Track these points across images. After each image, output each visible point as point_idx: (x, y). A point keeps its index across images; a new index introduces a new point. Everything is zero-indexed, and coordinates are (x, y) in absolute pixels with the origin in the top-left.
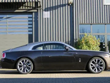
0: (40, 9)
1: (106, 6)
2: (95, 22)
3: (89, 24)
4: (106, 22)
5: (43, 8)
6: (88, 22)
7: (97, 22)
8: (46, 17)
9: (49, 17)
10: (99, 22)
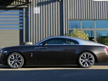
0: (30, 5)
1: (95, 3)
2: (84, 18)
3: (79, 20)
4: (95, 18)
5: (33, 4)
6: (78, 18)
7: (87, 18)
8: (36, 13)
9: (39, 13)
10: (89, 18)
